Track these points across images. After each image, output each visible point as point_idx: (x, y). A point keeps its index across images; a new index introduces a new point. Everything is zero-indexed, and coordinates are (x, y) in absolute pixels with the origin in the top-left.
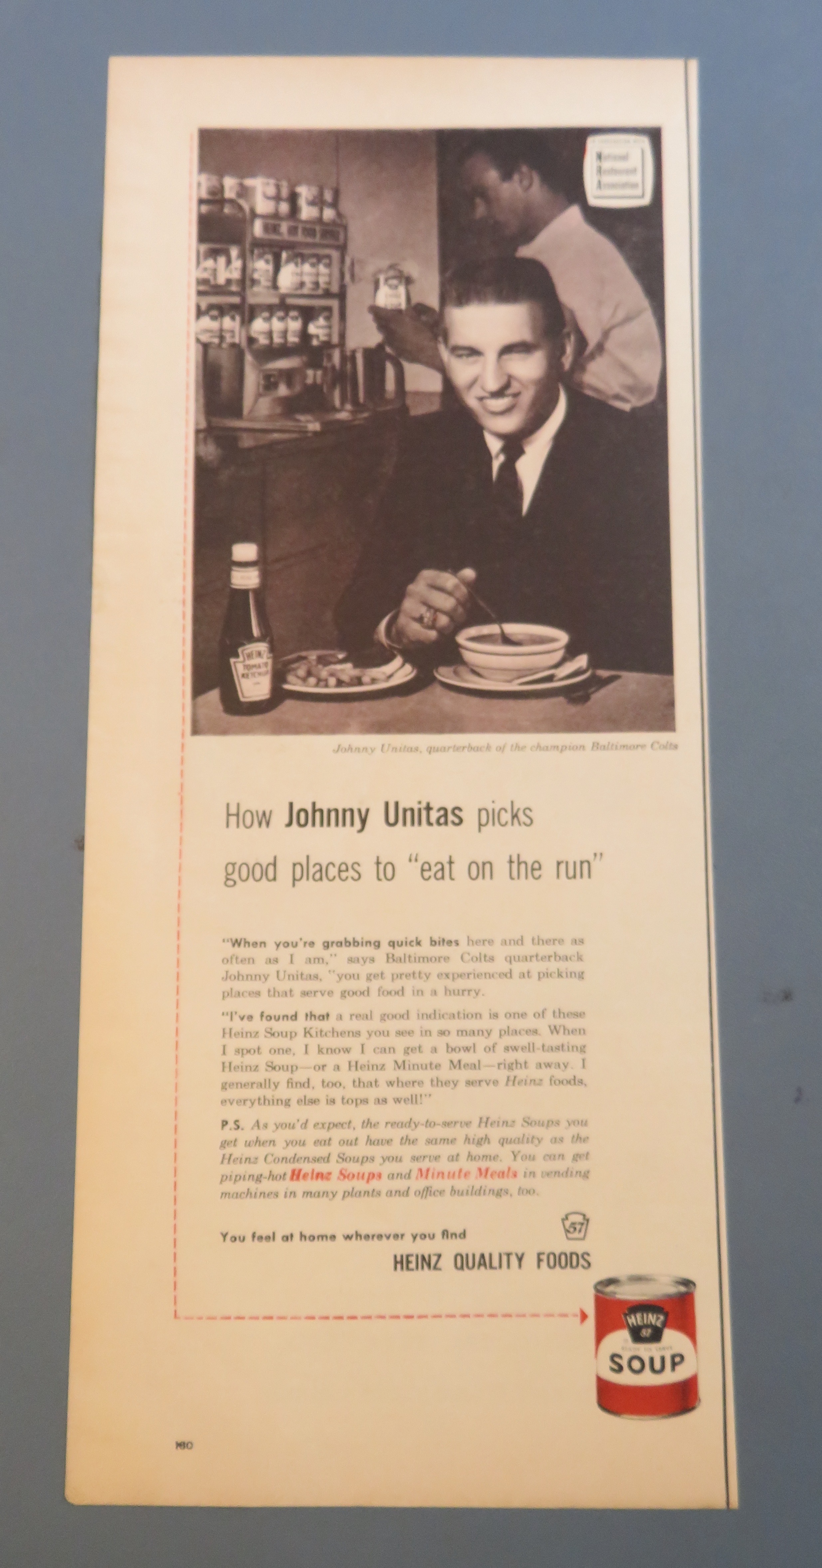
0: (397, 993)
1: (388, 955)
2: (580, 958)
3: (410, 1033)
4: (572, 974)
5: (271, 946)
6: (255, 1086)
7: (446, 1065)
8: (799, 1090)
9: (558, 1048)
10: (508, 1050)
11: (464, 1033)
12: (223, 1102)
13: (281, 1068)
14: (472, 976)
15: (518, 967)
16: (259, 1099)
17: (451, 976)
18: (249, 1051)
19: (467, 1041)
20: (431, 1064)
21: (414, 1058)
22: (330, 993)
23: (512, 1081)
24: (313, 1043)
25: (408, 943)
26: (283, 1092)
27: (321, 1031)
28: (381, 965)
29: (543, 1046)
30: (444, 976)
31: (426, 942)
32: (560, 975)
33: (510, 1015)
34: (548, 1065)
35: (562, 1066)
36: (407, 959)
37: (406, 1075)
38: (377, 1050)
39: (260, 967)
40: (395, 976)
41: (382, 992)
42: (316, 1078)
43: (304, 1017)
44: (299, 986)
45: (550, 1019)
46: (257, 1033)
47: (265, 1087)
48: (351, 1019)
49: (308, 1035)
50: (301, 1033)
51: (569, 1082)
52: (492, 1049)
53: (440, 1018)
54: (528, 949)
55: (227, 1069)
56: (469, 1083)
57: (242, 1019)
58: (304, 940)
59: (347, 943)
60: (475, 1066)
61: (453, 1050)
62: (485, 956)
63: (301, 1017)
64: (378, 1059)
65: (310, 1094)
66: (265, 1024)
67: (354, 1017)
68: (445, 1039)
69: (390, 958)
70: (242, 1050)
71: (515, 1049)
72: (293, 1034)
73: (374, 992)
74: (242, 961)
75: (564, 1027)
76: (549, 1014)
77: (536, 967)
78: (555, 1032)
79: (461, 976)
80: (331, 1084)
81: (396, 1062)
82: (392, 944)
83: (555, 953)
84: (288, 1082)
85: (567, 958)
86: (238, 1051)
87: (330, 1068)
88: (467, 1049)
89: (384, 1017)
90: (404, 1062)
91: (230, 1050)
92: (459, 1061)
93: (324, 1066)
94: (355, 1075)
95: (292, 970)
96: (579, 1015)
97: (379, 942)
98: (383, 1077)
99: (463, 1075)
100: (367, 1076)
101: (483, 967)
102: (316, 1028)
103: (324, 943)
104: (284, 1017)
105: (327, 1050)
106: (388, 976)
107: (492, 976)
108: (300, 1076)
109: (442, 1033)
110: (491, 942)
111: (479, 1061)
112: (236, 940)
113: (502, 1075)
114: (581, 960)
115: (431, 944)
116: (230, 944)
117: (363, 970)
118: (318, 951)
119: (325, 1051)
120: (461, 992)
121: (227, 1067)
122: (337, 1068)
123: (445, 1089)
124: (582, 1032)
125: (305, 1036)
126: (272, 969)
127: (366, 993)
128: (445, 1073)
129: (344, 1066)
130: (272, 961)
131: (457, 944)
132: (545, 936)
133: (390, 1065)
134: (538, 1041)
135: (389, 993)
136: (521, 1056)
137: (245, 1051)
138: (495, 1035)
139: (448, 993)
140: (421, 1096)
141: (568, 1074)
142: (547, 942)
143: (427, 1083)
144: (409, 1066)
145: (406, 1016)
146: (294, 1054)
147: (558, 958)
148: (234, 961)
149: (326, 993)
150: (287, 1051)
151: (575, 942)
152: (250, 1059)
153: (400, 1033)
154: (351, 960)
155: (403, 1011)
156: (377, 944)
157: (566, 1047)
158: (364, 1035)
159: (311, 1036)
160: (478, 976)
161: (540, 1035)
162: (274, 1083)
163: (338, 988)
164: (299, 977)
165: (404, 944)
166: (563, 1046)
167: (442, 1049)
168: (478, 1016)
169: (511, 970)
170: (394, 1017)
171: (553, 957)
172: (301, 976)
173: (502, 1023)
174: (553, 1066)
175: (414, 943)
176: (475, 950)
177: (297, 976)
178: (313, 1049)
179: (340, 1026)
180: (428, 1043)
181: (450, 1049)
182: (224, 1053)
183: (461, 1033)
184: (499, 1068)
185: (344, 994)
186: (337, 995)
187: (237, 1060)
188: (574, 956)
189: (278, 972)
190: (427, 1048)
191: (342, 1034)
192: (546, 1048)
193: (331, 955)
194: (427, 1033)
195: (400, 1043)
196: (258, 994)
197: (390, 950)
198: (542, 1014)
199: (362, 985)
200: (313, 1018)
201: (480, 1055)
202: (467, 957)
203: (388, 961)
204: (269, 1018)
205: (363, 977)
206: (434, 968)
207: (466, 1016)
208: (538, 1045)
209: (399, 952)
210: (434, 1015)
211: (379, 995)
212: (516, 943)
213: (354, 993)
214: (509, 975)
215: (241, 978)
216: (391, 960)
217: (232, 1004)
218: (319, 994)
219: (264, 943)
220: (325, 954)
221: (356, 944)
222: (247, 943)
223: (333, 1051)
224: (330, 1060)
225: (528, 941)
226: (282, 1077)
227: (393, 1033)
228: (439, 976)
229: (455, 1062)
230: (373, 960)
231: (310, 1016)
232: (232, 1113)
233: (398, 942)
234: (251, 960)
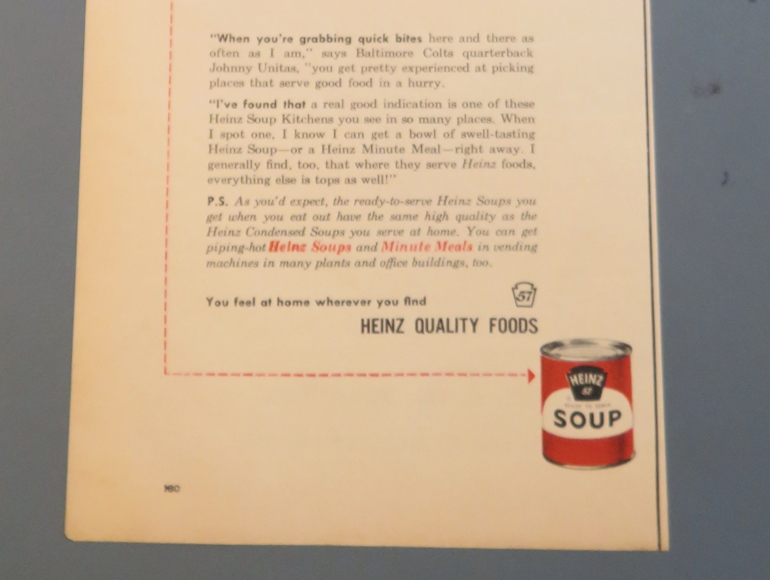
0: (366, 84)
1: (358, 50)
2: (530, 54)
3: (377, 120)
4: (522, 69)
5: (254, 41)
6: (238, 166)
7: (409, 149)
8: (726, 174)
9: (509, 135)
10: (465, 136)
11: (426, 120)
12: (210, 181)
13: (262, 150)
14: (433, 70)
15: (474, 62)
16: (242, 178)
17: (414, 70)
18: (233, 135)
19: (428, 128)
20: (396, 148)
21: (381, 143)
22: (306, 84)
23: (468, 164)
24: (291, 128)
25: (376, 40)
26: (264, 172)
27: (298, 118)
28: (351, 59)
29: (496, 133)
30: (408, 69)
31: (392, 39)
32: (512, 69)
33: (467, 105)
34: (501, 150)
35: (513, 151)
36: (375, 54)
37: (373, 158)
38: (347, 135)
39: (244, 60)
40: (364, 69)
41: (352, 83)
42: (293, 159)
43: (283, 105)
44: (278, 77)
45: (503, 109)
46: (241, 119)
47: (247, 167)
48: (325, 106)
49: (286, 121)
50: (280, 119)
51: (519, 165)
52: (450, 135)
53: (404, 107)
54: (484, 45)
55: (213, 151)
56: (430, 165)
57: (227, 106)
58: (283, 36)
59: (322, 39)
60: (435, 150)
61: (416, 135)
62: (445, 52)
63: (280, 105)
64: (349, 143)
65: (288, 174)
66: (248, 111)
67: (327, 106)
68: (408, 126)
69: (360, 53)
70: (227, 134)
71: (471, 135)
72: (273, 120)
73: (345, 83)
74: (227, 54)
75: (515, 115)
76: (502, 104)
77: (490, 62)
78: (507, 121)
79: (423, 69)
80: (306, 166)
81: (365, 146)
82: (362, 40)
83: (508, 49)
84: (268, 163)
85: (518, 54)
86: (223, 135)
87: (305, 151)
88: (428, 135)
89: (354, 106)
90: (372, 146)
91: (217, 134)
92: (421, 146)
93: (300, 149)
94: (327, 157)
95: (272, 62)
96: (529, 105)
97: (350, 39)
98: (352, 159)
99: (424, 158)
100: (339, 158)
101: (444, 61)
102: (294, 115)
103: (301, 38)
104: (264, 104)
105: (303, 134)
106: (358, 69)
107: (451, 69)
108: (278, 158)
109: (406, 120)
110: (450, 39)
111: (439, 146)
112: (223, 36)
113: (459, 158)
114: (531, 56)
115: (397, 41)
116: (217, 39)
117: (336, 63)
118: (296, 46)
119: (301, 135)
120: (423, 84)
121: (213, 149)
122: (312, 151)
123: (408, 170)
124: (531, 120)
125: (283, 122)
126: (254, 62)
127: (338, 84)
128: (409, 157)
129: (318, 149)
130: (254, 55)
131: (420, 40)
132: (498, 34)
133: (359, 149)
134: (492, 128)
135: (359, 84)
136: (476, 142)
137: (229, 136)
138: (453, 123)
139: (412, 84)
140: (387, 176)
141: (518, 158)
142: (501, 39)
143: (393, 165)
144: (376, 149)
145: (374, 104)
146: (273, 138)
147: (510, 54)
148: (221, 54)
149: (303, 84)
150: (267, 135)
151: (525, 39)
152: (234, 143)
153: (368, 120)
154: (325, 54)
155: (371, 100)
156: (348, 40)
157: (517, 135)
158: (336, 121)
159: (289, 122)
160: (438, 69)
161: (494, 122)
162: (255, 164)
163: (313, 80)
164: (279, 69)
165: (372, 40)
166: (514, 133)
167: (406, 134)
168: (438, 105)
169: (468, 64)
170: (363, 105)
171: (506, 52)
172: (280, 68)
173: (460, 112)
174: (505, 150)
175: (382, 40)
176: (436, 46)
177: (277, 68)
178: (291, 133)
179: (315, 114)
180: (393, 129)
181: (413, 135)
182: (211, 137)
183: (423, 120)
184: (457, 152)
185: (318, 85)
186: (313, 85)
187: (222, 143)
188: (525, 52)
189: (260, 65)
190: (392, 134)
191: (316, 120)
192: (499, 134)
193: (307, 50)
194: (392, 120)
195: (369, 129)
196: (242, 84)
197: (360, 45)
198: (495, 104)
199: (334, 76)
200: (291, 106)
201: (440, 140)
202: (428, 53)
203: (358, 55)
204: (252, 105)
205: (336, 69)
206: (399, 62)
207: (428, 105)
208: (492, 131)
209: (368, 47)
210: (399, 104)
211: (350, 86)
212: (473, 40)
213: (328, 84)
214: (465, 69)
215: (226, 69)
216: (361, 55)
217: (219, 93)
218: (296, 85)
219: (248, 39)
220: (302, 49)
221: (330, 40)
222: (232, 38)
223: (308, 136)
224: (306, 144)
225: (483, 38)
226: (262, 158)
227: (362, 120)
228: (404, 69)
229: (418, 146)
230: (344, 54)
231: (288, 104)
232: (217, 191)
233: (367, 39)
234: (236, 54)
